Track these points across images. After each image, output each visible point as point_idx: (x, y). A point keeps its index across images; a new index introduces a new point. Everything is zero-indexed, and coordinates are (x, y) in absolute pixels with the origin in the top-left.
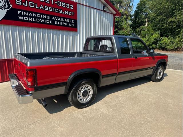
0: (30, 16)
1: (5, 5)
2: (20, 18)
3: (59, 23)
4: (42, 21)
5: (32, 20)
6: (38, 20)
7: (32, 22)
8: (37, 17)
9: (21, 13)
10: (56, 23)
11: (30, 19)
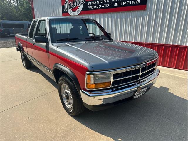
0: (95, 5)
1: (83, 1)
2: (89, 8)
3: (118, 4)
4: (103, 6)
5: (96, 7)
6: (100, 6)
7: (96, 9)
8: (100, 4)
9: (90, 3)
10: (116, 4)
11: (95, 7)
